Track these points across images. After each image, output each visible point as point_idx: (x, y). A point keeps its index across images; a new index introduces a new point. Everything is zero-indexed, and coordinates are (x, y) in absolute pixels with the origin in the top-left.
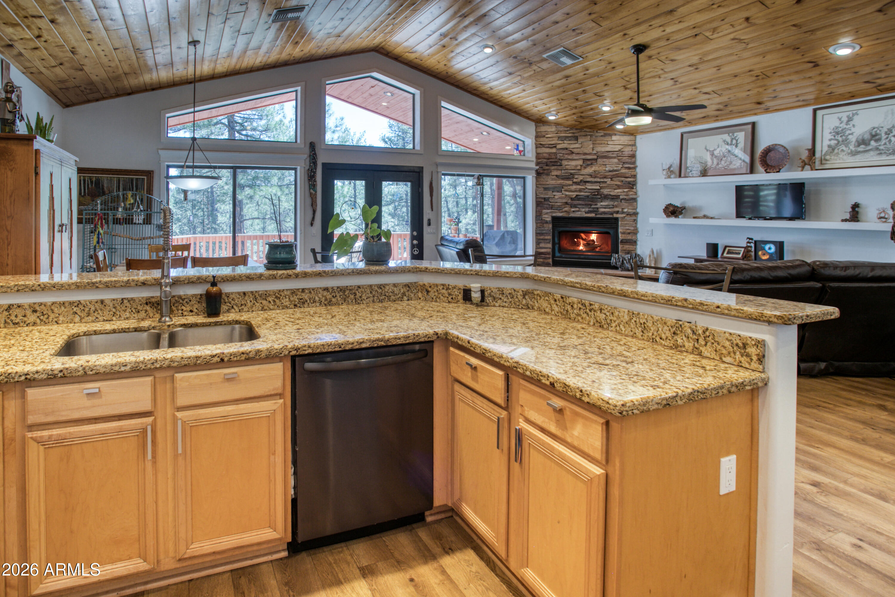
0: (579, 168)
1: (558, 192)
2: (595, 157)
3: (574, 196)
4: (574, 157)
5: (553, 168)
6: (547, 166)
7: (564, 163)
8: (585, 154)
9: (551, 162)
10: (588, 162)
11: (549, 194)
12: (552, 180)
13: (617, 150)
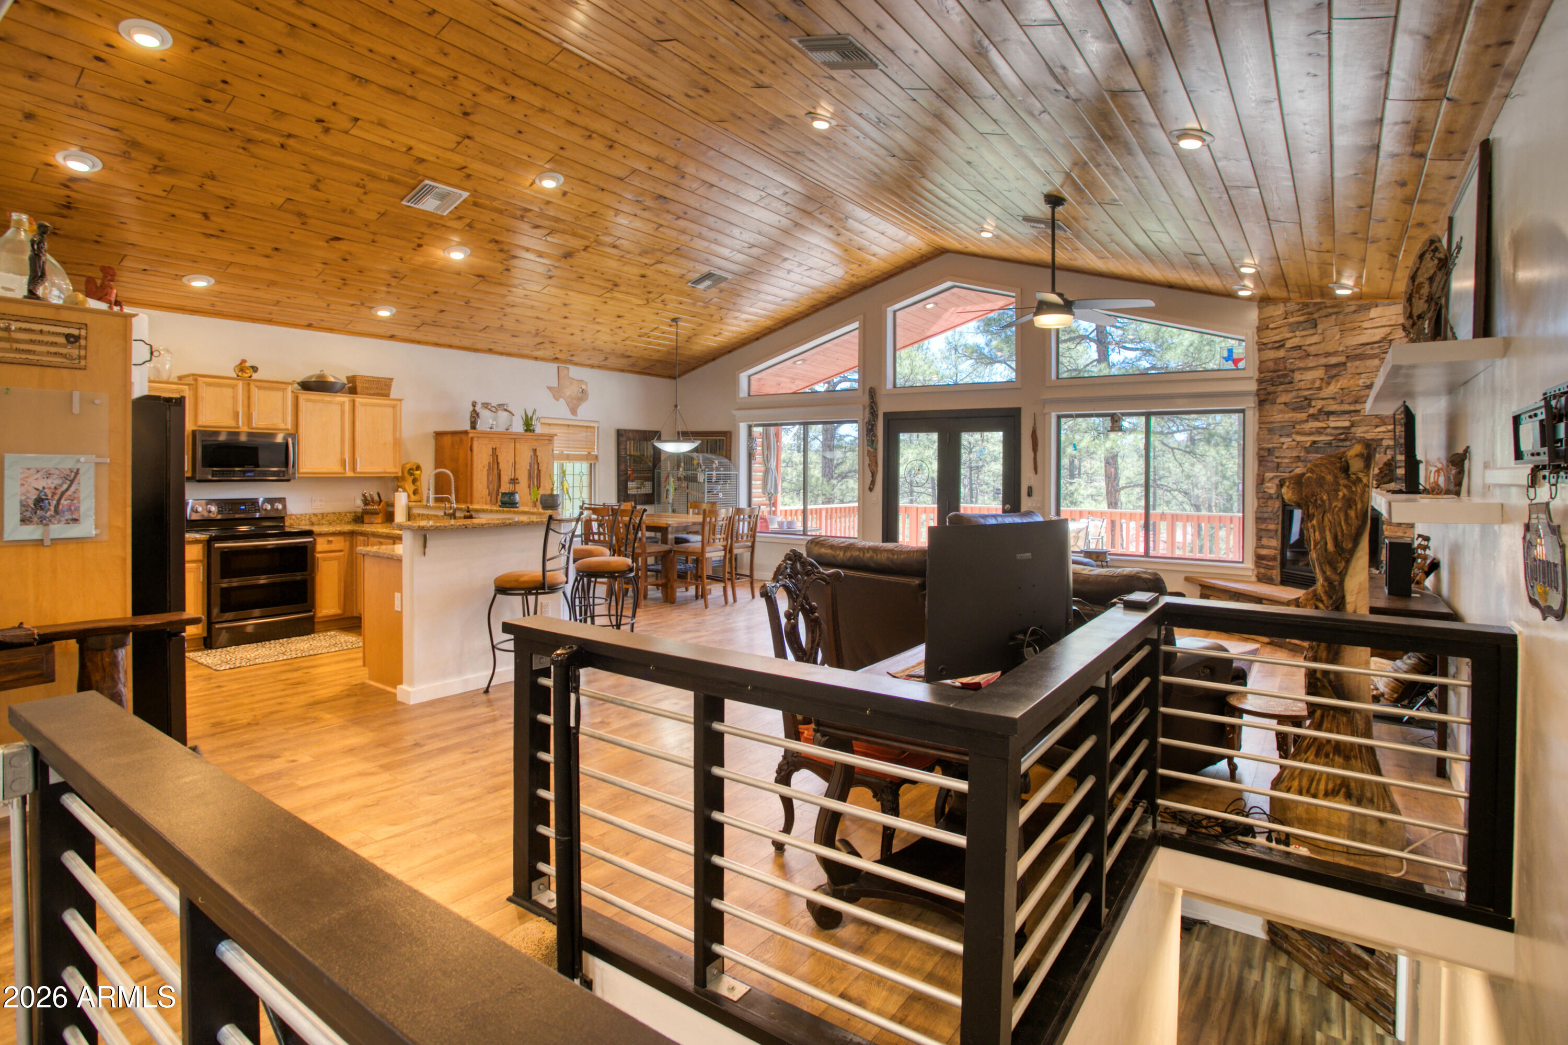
0: (1317, 384)
1: (1288, 435)
2: (1342, 359)
3: (1308, 445)
4: (1311, 362)
5: (1281, 388)
6: (1273, 385)
7: (1297, 376)
8: (1328, 355)
9: (1278, 377)
10: (1333, 371)
11: (1276, 440)
12: (1281, 412)
13: (1377, 338)
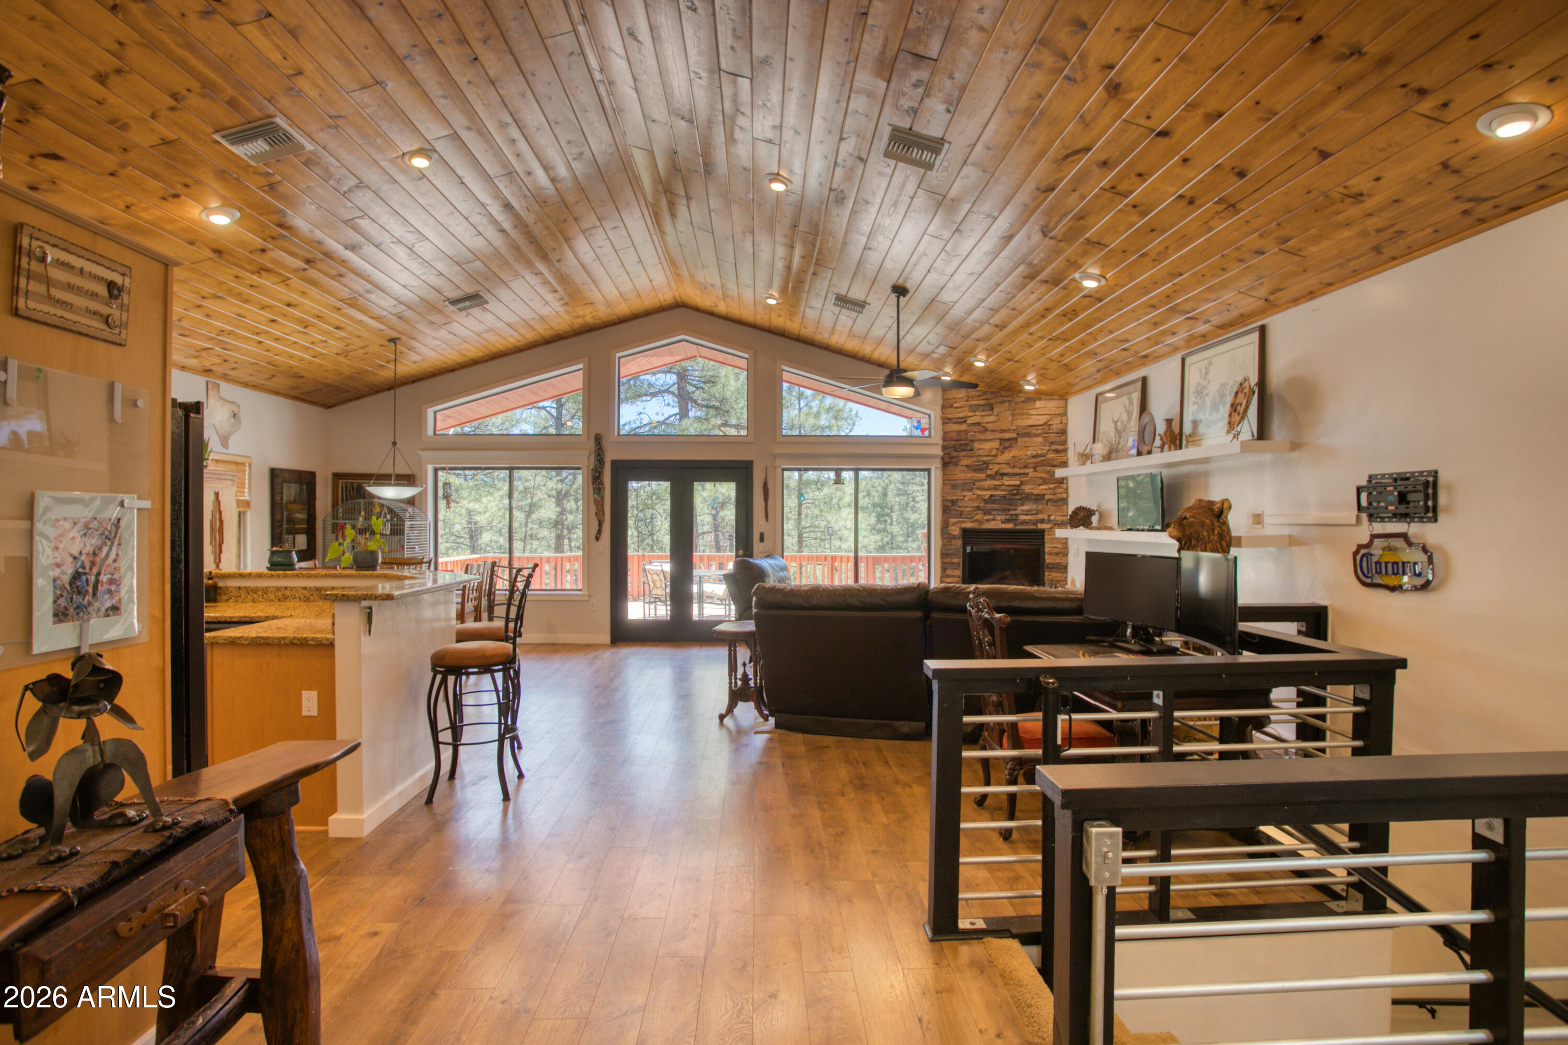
0: (994, 452)
1: (969, 490)
2: (1014, 435)
3: (987, 497)
4: (989, 436)
5: (963, 454)
6: (955, 451)
7: (977, 445)
8: (1002, 431)
9: (960, 445)
10: (1007, 444)
11: (958, 494)
12: (962, 472)
13: (1041, 422)
